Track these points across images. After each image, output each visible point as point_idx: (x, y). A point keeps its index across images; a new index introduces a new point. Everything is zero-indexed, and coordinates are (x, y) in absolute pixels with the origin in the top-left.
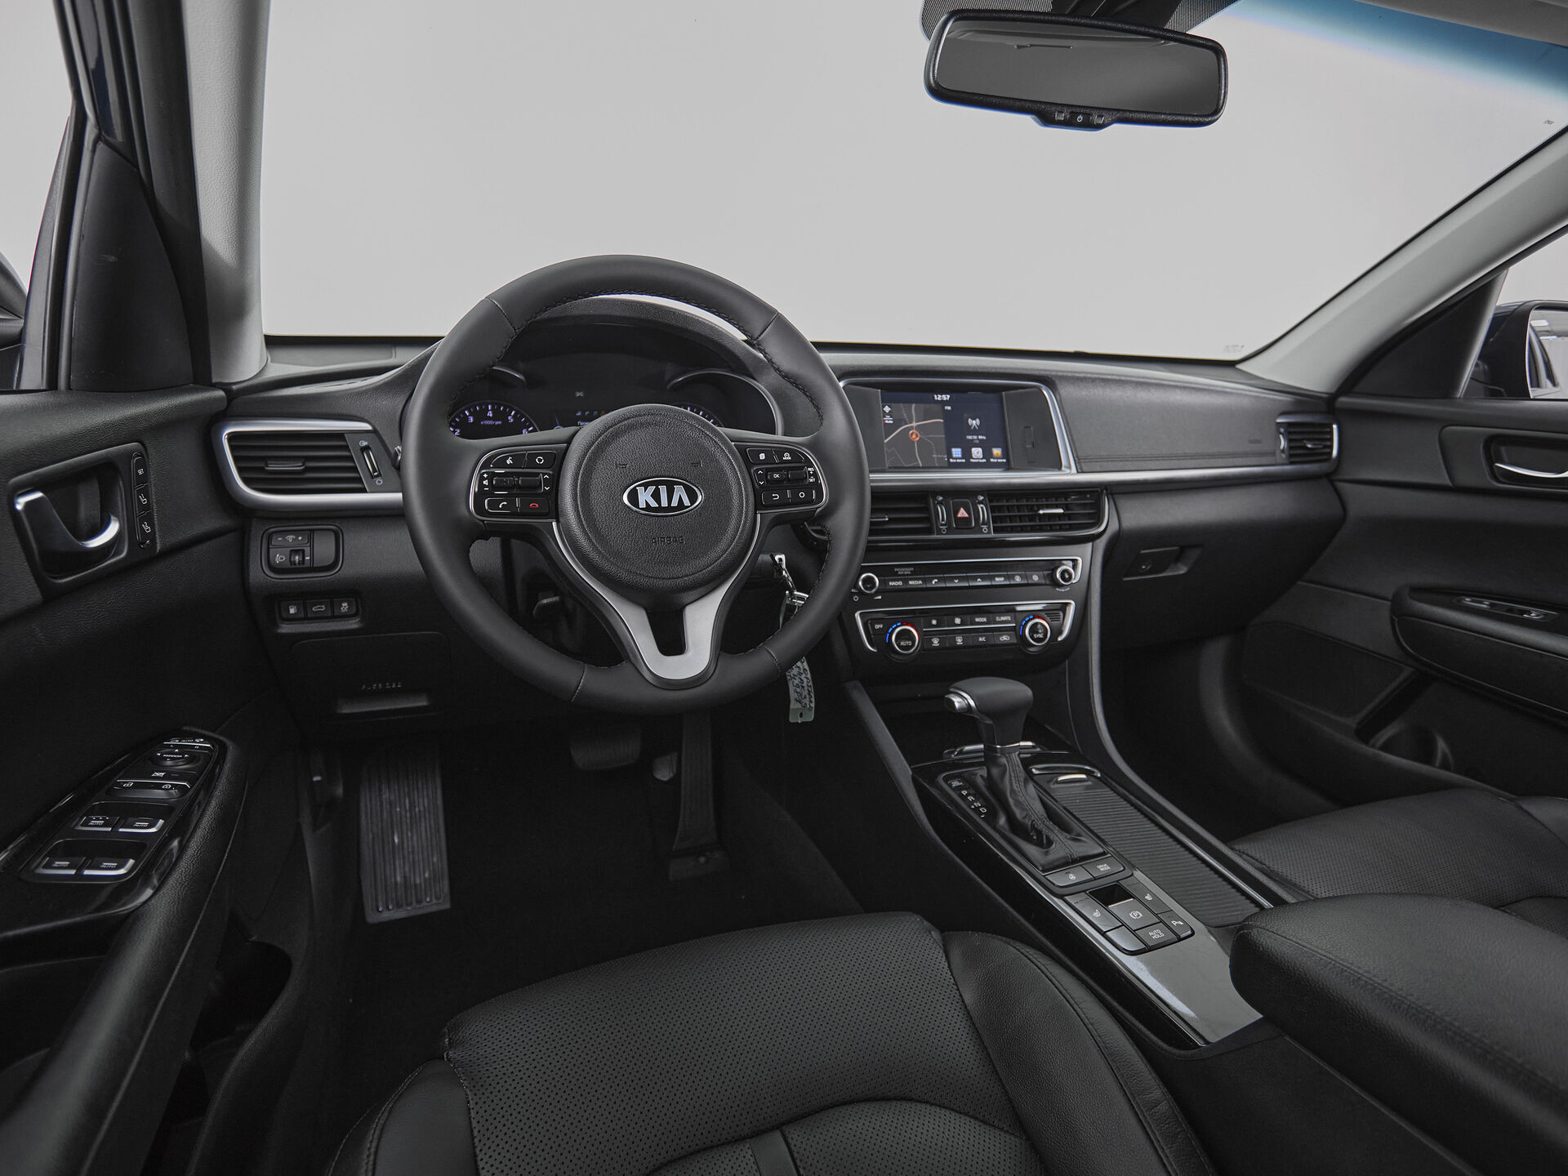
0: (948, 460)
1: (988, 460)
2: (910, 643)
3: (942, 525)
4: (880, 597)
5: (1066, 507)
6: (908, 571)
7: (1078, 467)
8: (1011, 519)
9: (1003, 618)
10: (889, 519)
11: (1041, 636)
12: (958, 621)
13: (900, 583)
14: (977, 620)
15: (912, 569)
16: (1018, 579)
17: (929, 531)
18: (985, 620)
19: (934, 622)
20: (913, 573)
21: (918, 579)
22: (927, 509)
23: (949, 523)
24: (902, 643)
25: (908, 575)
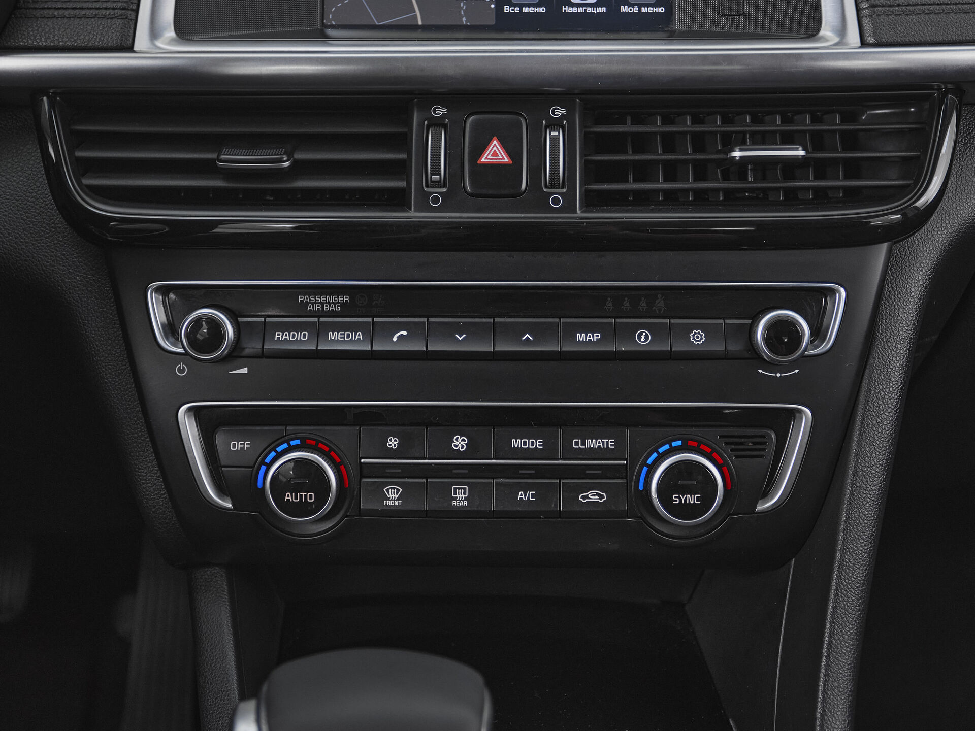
0: (499, 8)
1: (613, 10)
2: (311, 497)
3: (437, 184)
4: (245, 370)
5: (816, 142)
6: (333, 303)
7: (868, 28)
8: (643, 172)
9: (591, 443)
10: (296, 164)
11: (692, 499)
12: (460, 443)
13: (303, 336)
14: (516, 443)
15: (347, 298)
16: (643, 339)
17: (399, 199)
18: (538, 444)
19: (393, 443)
20: (347, 310)
21: (353, 328)
22: (401, 141)
23: (453, 180)
24: (288, 497)
25: (332, 314)
